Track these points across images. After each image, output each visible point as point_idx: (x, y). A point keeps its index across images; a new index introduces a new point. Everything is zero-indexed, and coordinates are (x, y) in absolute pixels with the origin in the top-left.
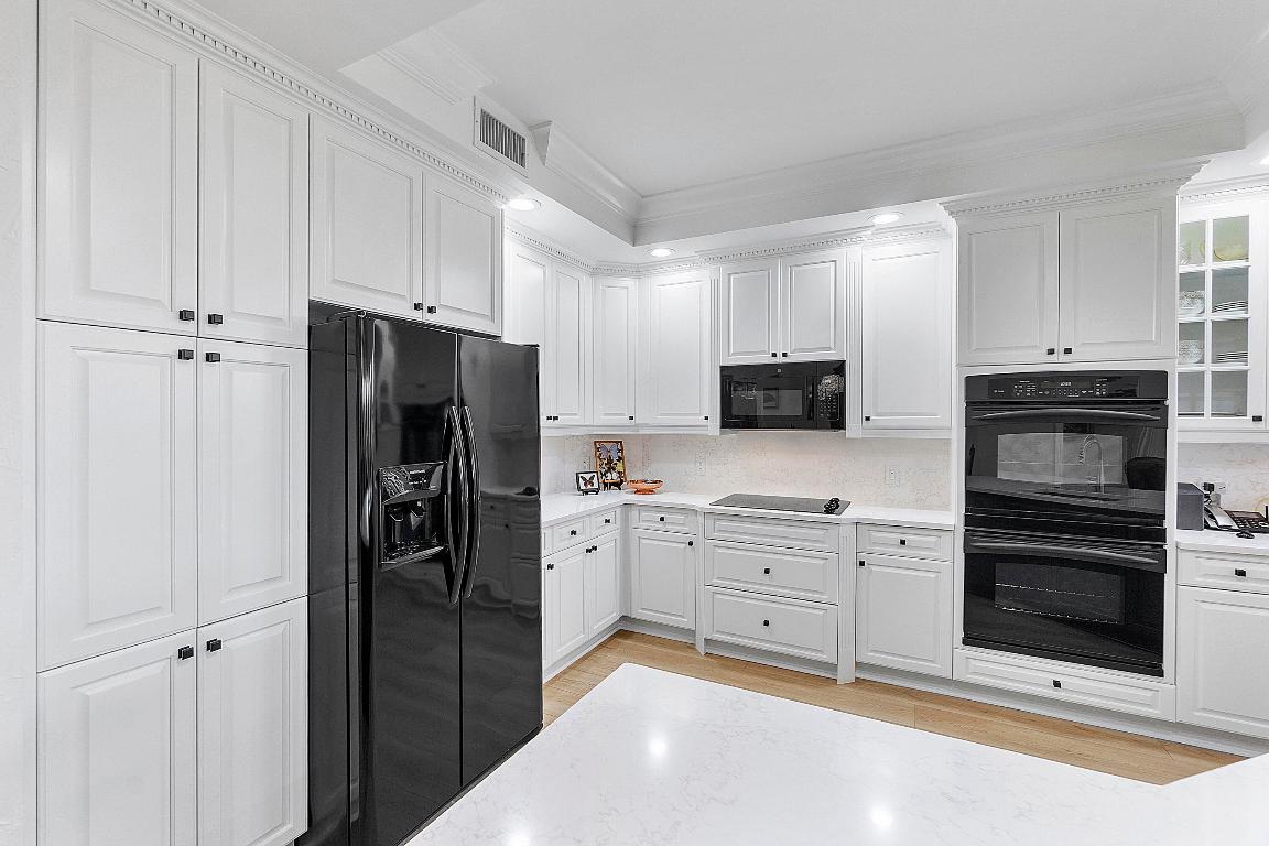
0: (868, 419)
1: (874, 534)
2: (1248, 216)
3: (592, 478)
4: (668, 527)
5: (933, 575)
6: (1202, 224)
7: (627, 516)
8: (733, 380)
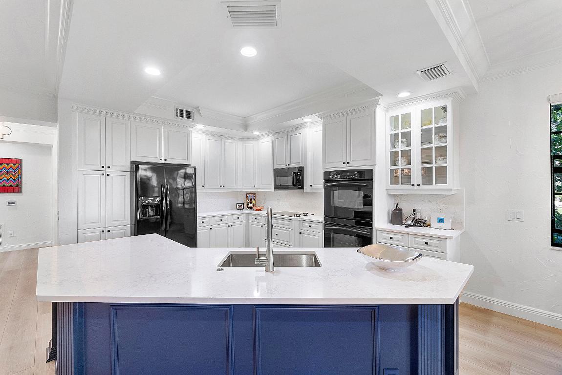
0: (311, 186)
1: (304, 224)
2: (410, 113)
3: (241, 205)
4: (258, 221)
5: (317, 237)
6: (398, 116)
7: (248, 217)
8: (278, 173)
